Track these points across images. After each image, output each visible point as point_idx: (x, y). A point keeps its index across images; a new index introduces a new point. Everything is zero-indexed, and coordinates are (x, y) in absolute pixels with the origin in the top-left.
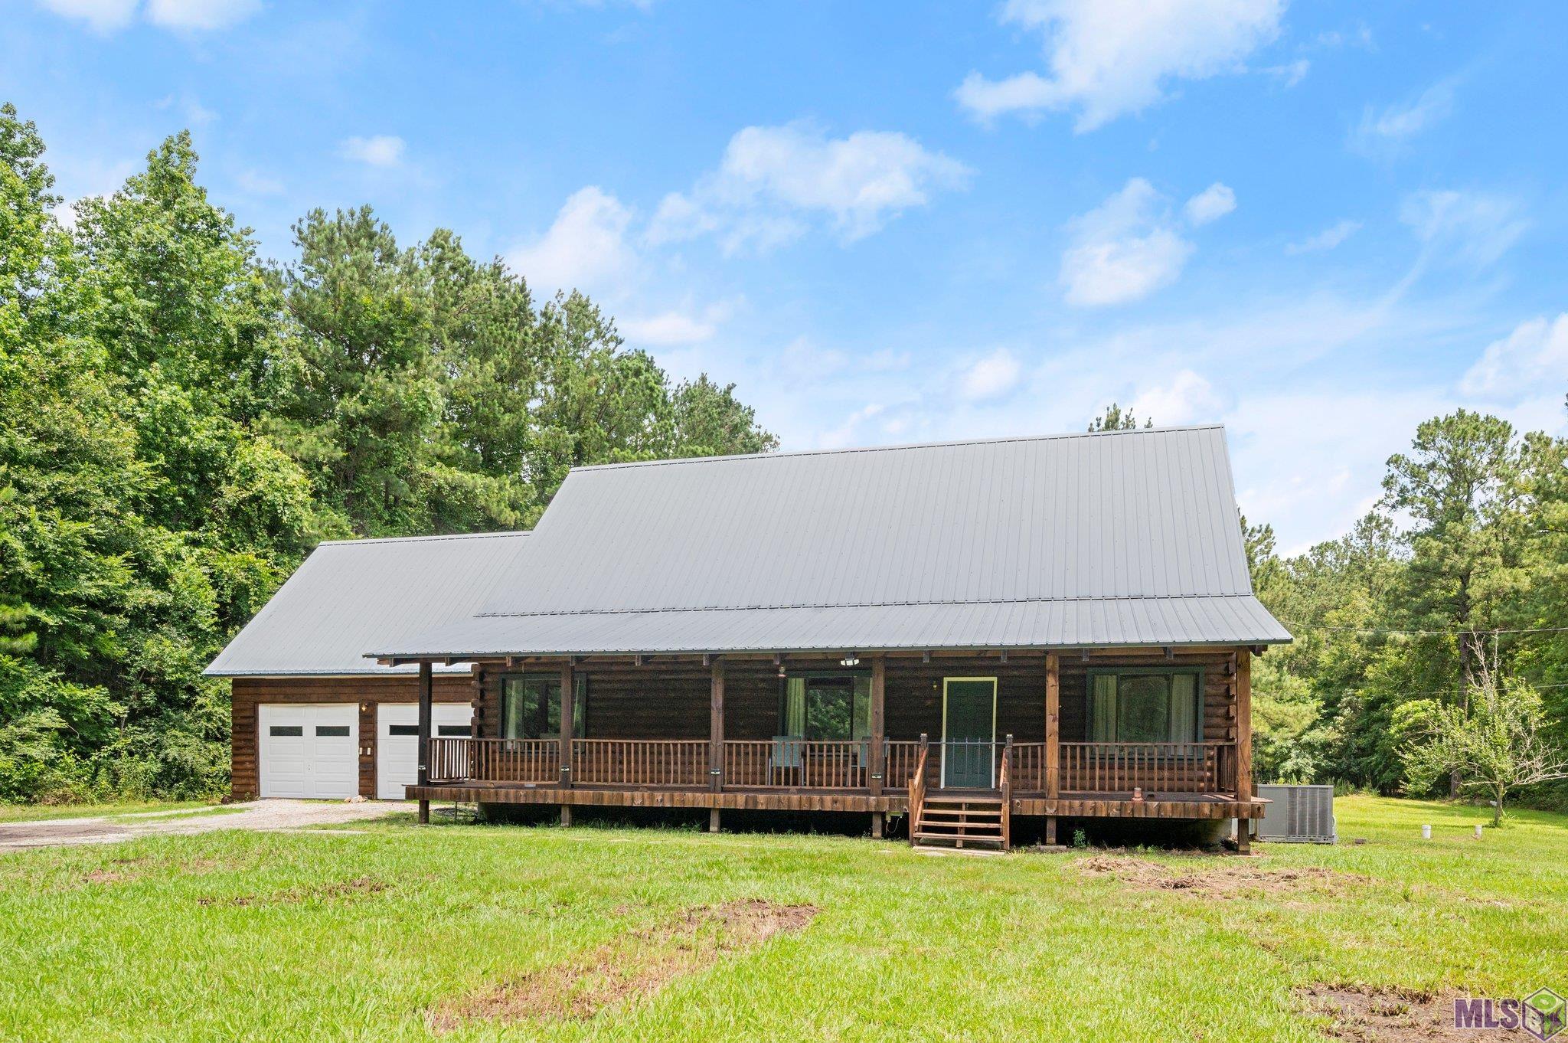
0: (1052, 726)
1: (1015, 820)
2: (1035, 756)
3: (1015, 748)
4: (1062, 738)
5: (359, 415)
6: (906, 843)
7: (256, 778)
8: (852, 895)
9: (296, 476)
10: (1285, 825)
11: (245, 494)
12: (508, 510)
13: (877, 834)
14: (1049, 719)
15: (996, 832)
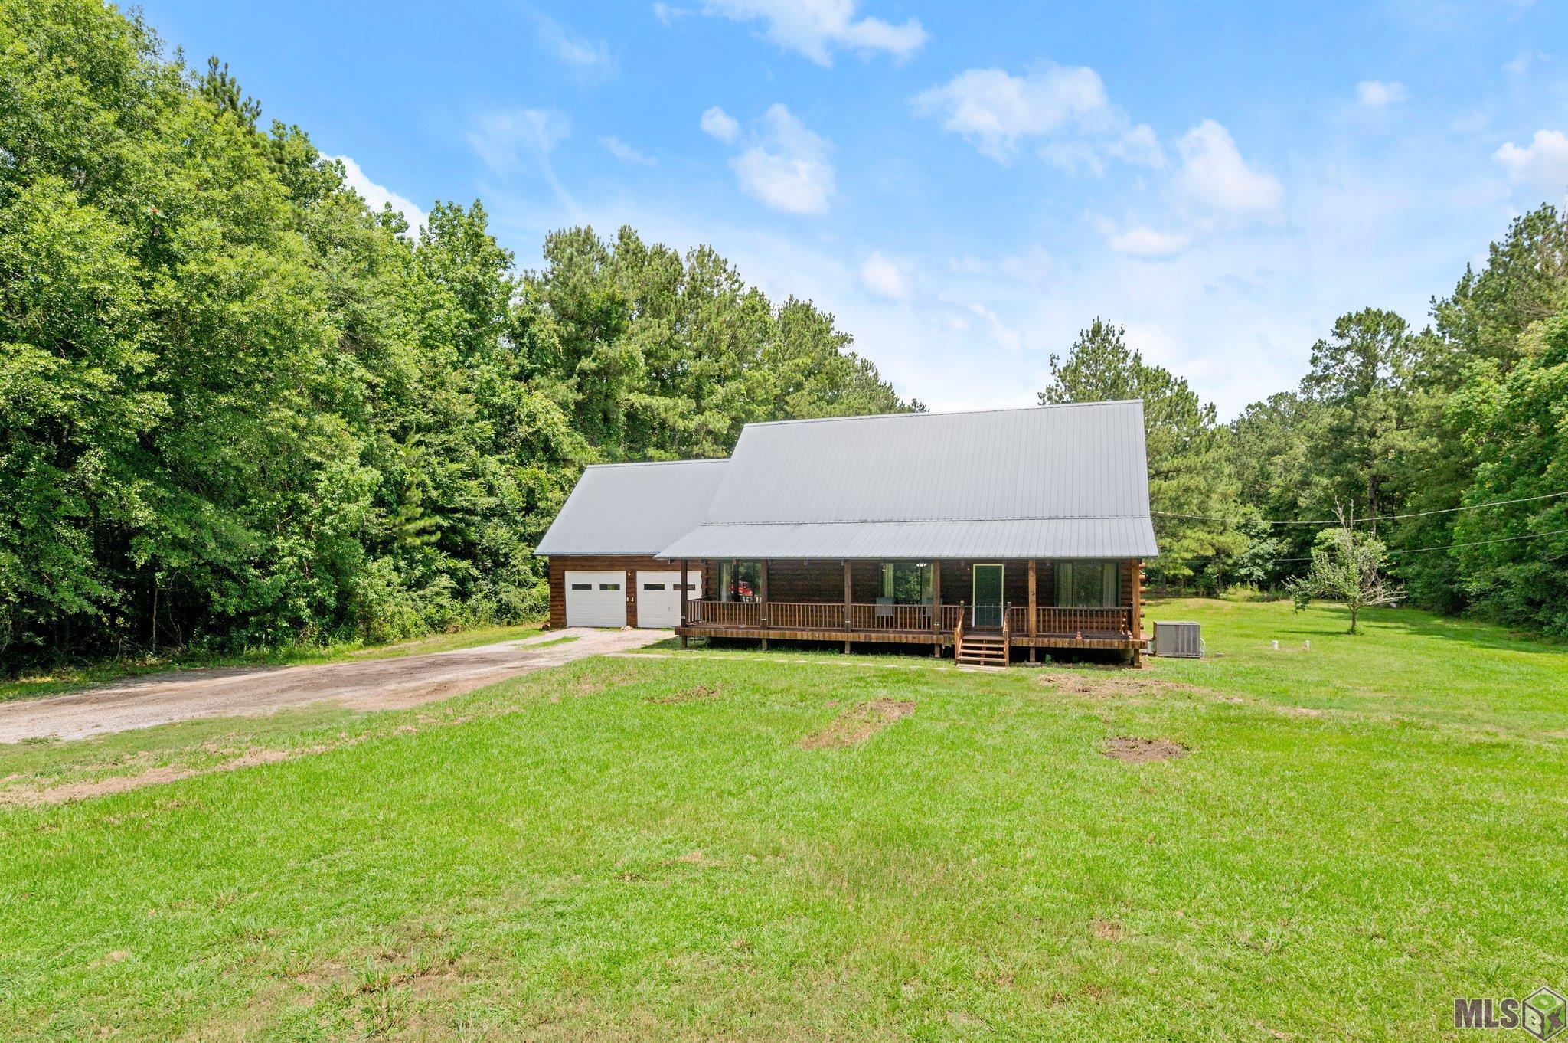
0: (1032, 598)
1: (1011, 649)
2: (1023, 614)
3: (1012, 610)
4: (1038, 604)
5: (591, 370)
6: (953, 662)
7: (565, 615)
8: (929, 696)
9: (558, 416)
10: (1173, 646)
11: (531, 430)
12: (680, 420)
13: (937, 655)
14: (1030, 594)
15: (1002, 656)
